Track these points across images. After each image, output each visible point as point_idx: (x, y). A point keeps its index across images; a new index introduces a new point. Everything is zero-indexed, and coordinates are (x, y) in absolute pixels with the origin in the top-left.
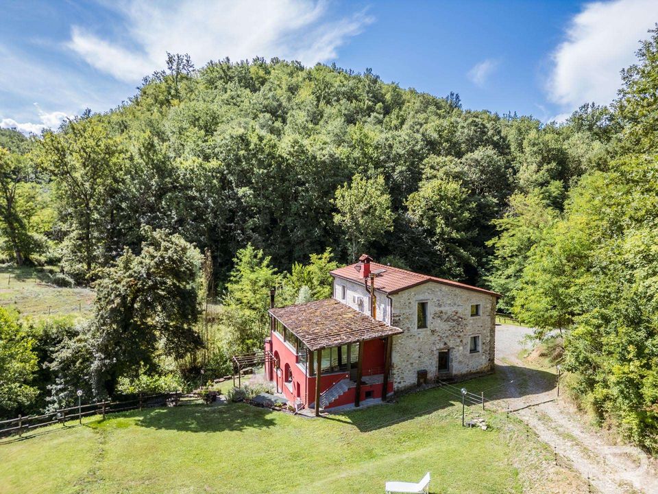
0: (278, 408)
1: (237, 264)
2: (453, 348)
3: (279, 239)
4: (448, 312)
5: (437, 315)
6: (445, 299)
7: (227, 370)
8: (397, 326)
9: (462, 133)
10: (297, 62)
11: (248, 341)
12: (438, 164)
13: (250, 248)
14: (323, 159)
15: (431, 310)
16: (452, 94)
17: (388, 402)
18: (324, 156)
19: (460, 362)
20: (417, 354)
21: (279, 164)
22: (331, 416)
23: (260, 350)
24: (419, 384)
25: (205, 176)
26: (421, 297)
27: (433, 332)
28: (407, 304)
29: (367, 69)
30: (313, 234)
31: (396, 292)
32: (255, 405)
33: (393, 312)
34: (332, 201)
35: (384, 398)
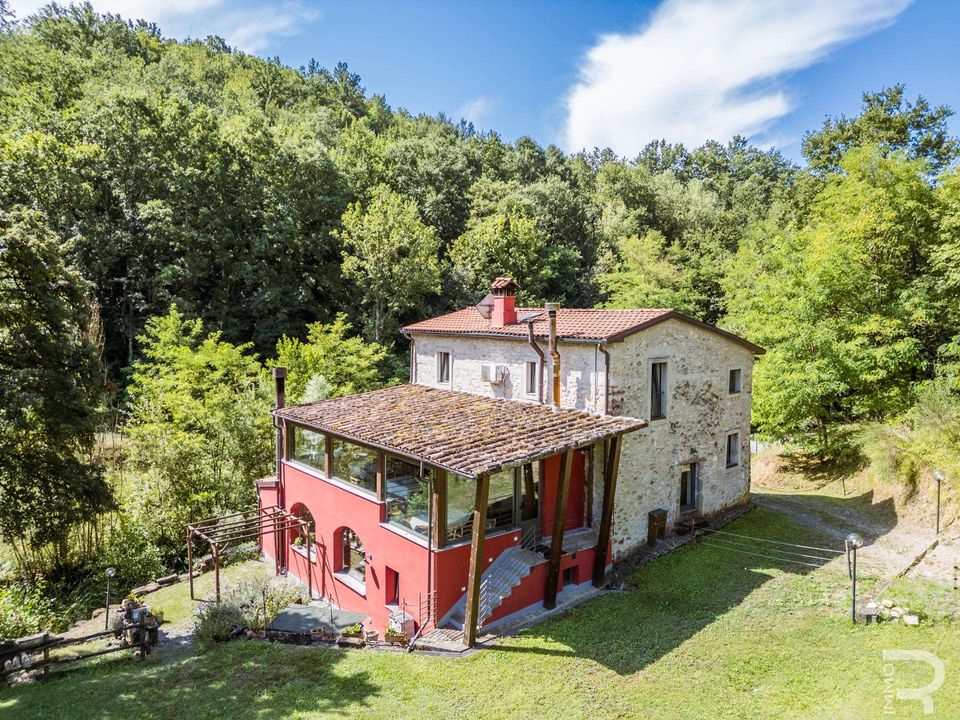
0: (355, 640)
1: (148, 346)
2: (704, 459)
3: (226, 308)
4: (698, 385)
5: (680, 391)
6: (693, 355)
7: (149, 564)
8: (619, 415)
9: (511, 157)
10: (217, 38)
11: (195, 497)
12: (495, 193)
13: (174, 315)
14: (310, 160)
15: (672, 379)
16: (464, 123)
17: (608, 587)
18: (311, 156)
19: (713, 487)
20: (648, 476)
21: (227, 162)
22: (508, 641)
23: (228, 513)
24: (651, 541)
25: (63, 173)
26: (656, 352)
27: (674, 425)
28: (635, 364)
29: (340, 64)
30: (294, 298)
31: (618, 338)
32: (286, 641)
33: (611, 384)
34: (334, 233)
35: (597, 578)
